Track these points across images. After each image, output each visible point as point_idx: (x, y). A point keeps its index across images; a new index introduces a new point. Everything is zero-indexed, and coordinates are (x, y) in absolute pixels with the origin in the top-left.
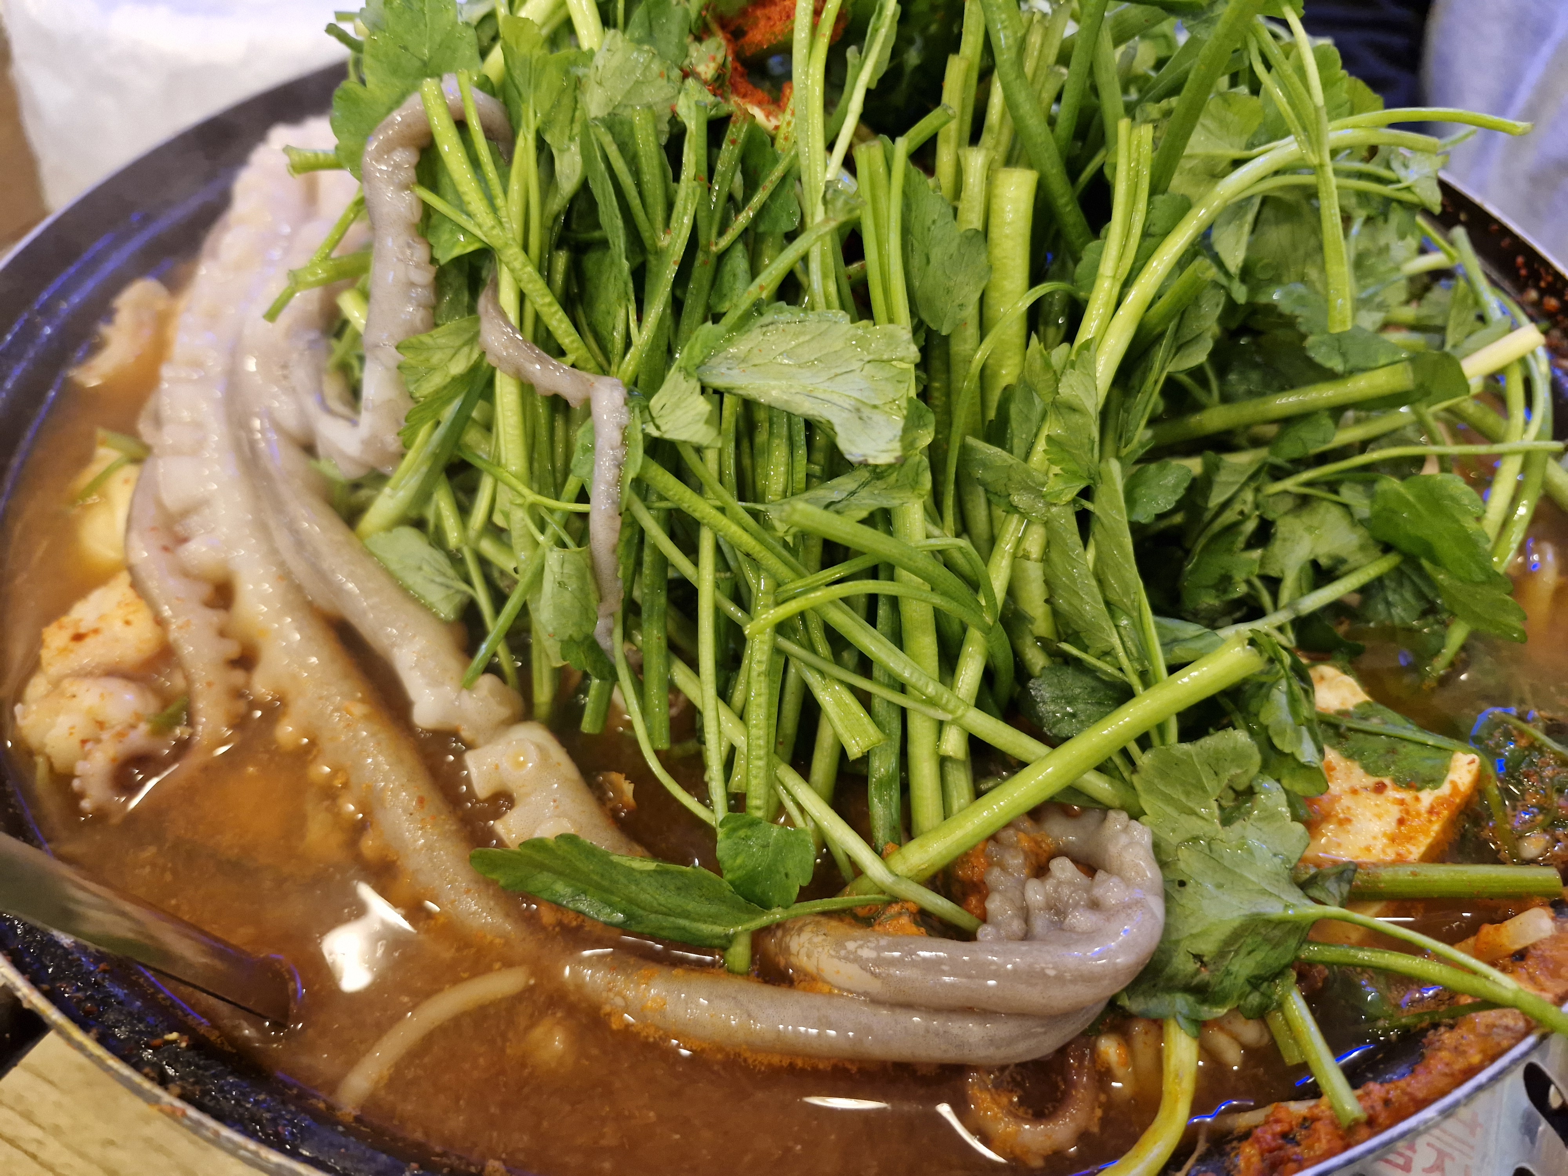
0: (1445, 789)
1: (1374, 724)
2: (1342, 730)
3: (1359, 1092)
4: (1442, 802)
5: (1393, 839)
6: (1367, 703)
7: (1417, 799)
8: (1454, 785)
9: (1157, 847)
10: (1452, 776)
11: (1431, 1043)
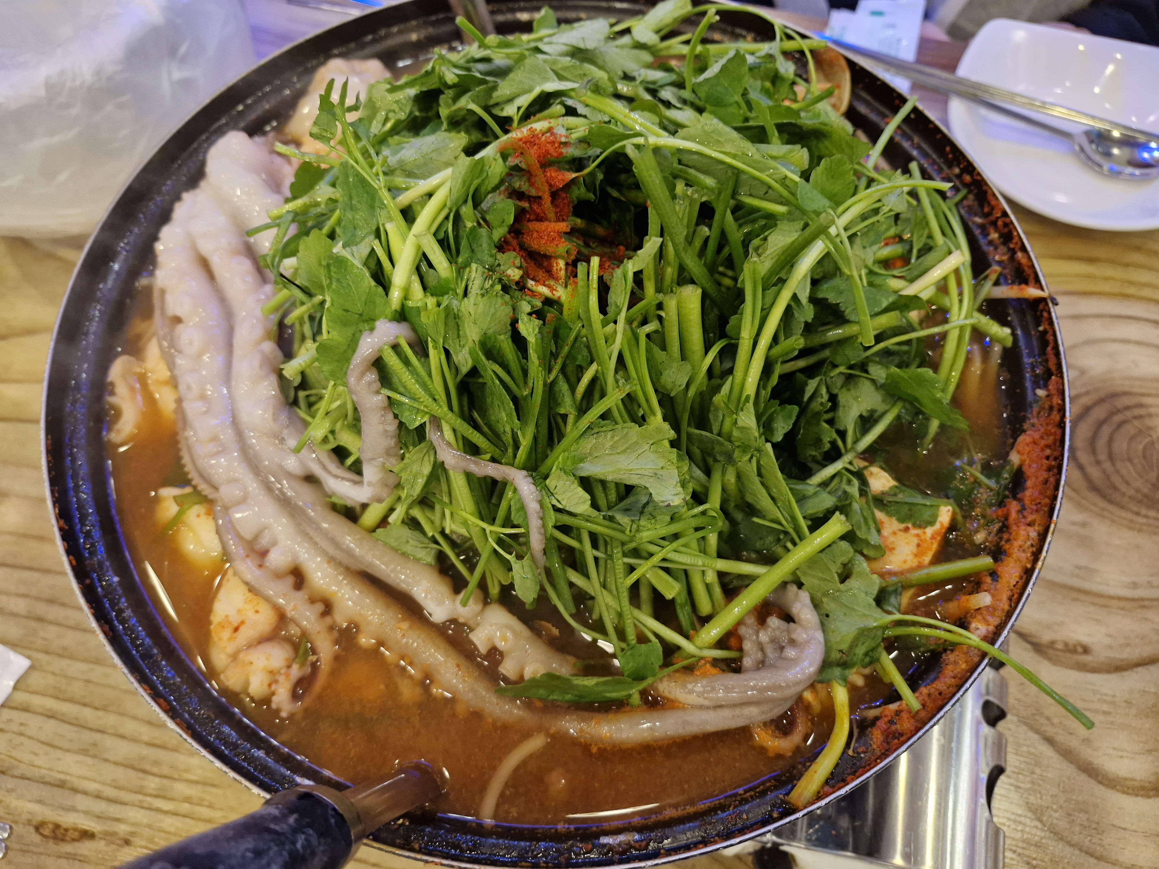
0: (937, 526)
1: (901, 497)
2: (885, 502)
3: (917, 694)
4: (936, 533)
5: (916, 555)
6: (896, 487)
7: (925, 533)
8: (941, 523)
9: (813, 600)
10: (940, 519)
11: (944, 661)
